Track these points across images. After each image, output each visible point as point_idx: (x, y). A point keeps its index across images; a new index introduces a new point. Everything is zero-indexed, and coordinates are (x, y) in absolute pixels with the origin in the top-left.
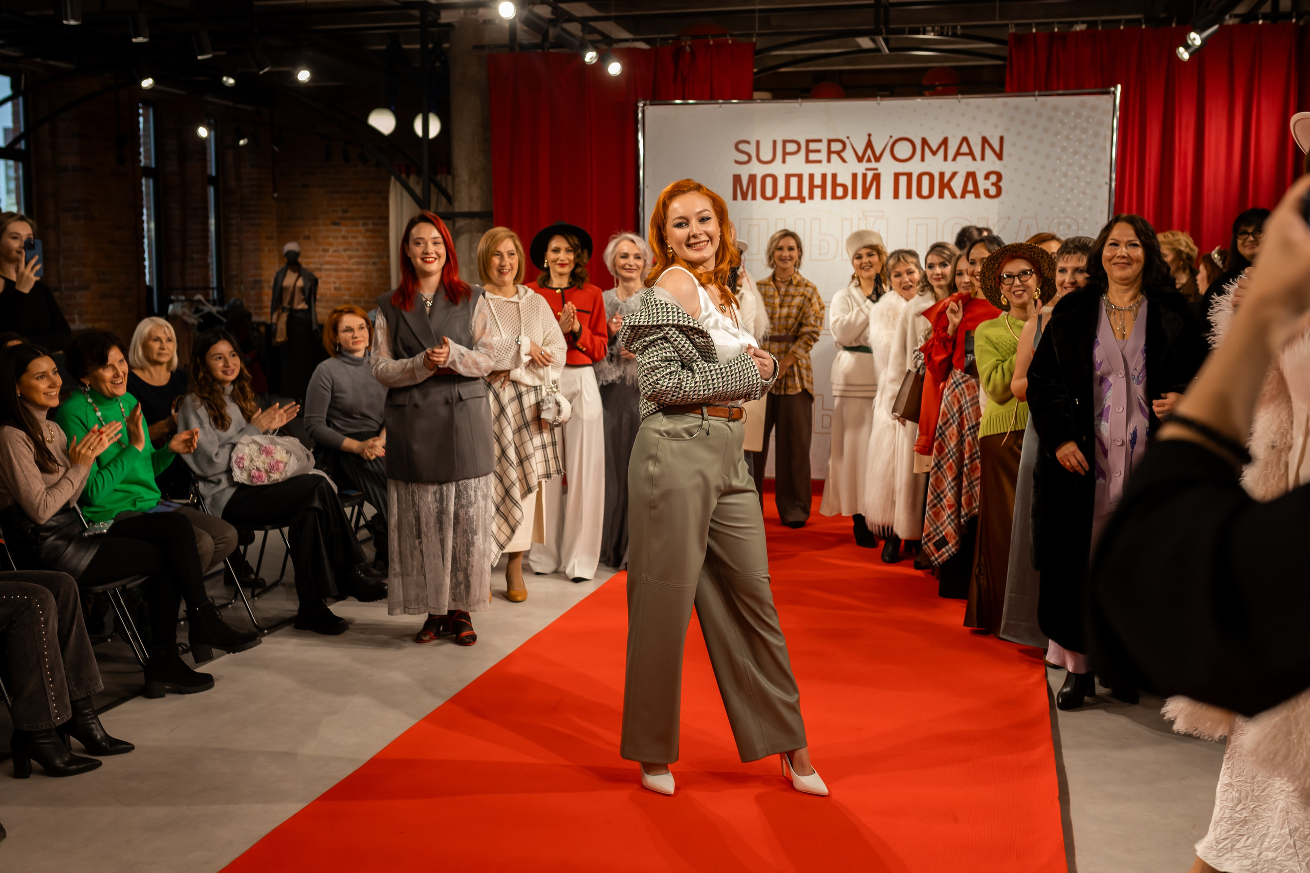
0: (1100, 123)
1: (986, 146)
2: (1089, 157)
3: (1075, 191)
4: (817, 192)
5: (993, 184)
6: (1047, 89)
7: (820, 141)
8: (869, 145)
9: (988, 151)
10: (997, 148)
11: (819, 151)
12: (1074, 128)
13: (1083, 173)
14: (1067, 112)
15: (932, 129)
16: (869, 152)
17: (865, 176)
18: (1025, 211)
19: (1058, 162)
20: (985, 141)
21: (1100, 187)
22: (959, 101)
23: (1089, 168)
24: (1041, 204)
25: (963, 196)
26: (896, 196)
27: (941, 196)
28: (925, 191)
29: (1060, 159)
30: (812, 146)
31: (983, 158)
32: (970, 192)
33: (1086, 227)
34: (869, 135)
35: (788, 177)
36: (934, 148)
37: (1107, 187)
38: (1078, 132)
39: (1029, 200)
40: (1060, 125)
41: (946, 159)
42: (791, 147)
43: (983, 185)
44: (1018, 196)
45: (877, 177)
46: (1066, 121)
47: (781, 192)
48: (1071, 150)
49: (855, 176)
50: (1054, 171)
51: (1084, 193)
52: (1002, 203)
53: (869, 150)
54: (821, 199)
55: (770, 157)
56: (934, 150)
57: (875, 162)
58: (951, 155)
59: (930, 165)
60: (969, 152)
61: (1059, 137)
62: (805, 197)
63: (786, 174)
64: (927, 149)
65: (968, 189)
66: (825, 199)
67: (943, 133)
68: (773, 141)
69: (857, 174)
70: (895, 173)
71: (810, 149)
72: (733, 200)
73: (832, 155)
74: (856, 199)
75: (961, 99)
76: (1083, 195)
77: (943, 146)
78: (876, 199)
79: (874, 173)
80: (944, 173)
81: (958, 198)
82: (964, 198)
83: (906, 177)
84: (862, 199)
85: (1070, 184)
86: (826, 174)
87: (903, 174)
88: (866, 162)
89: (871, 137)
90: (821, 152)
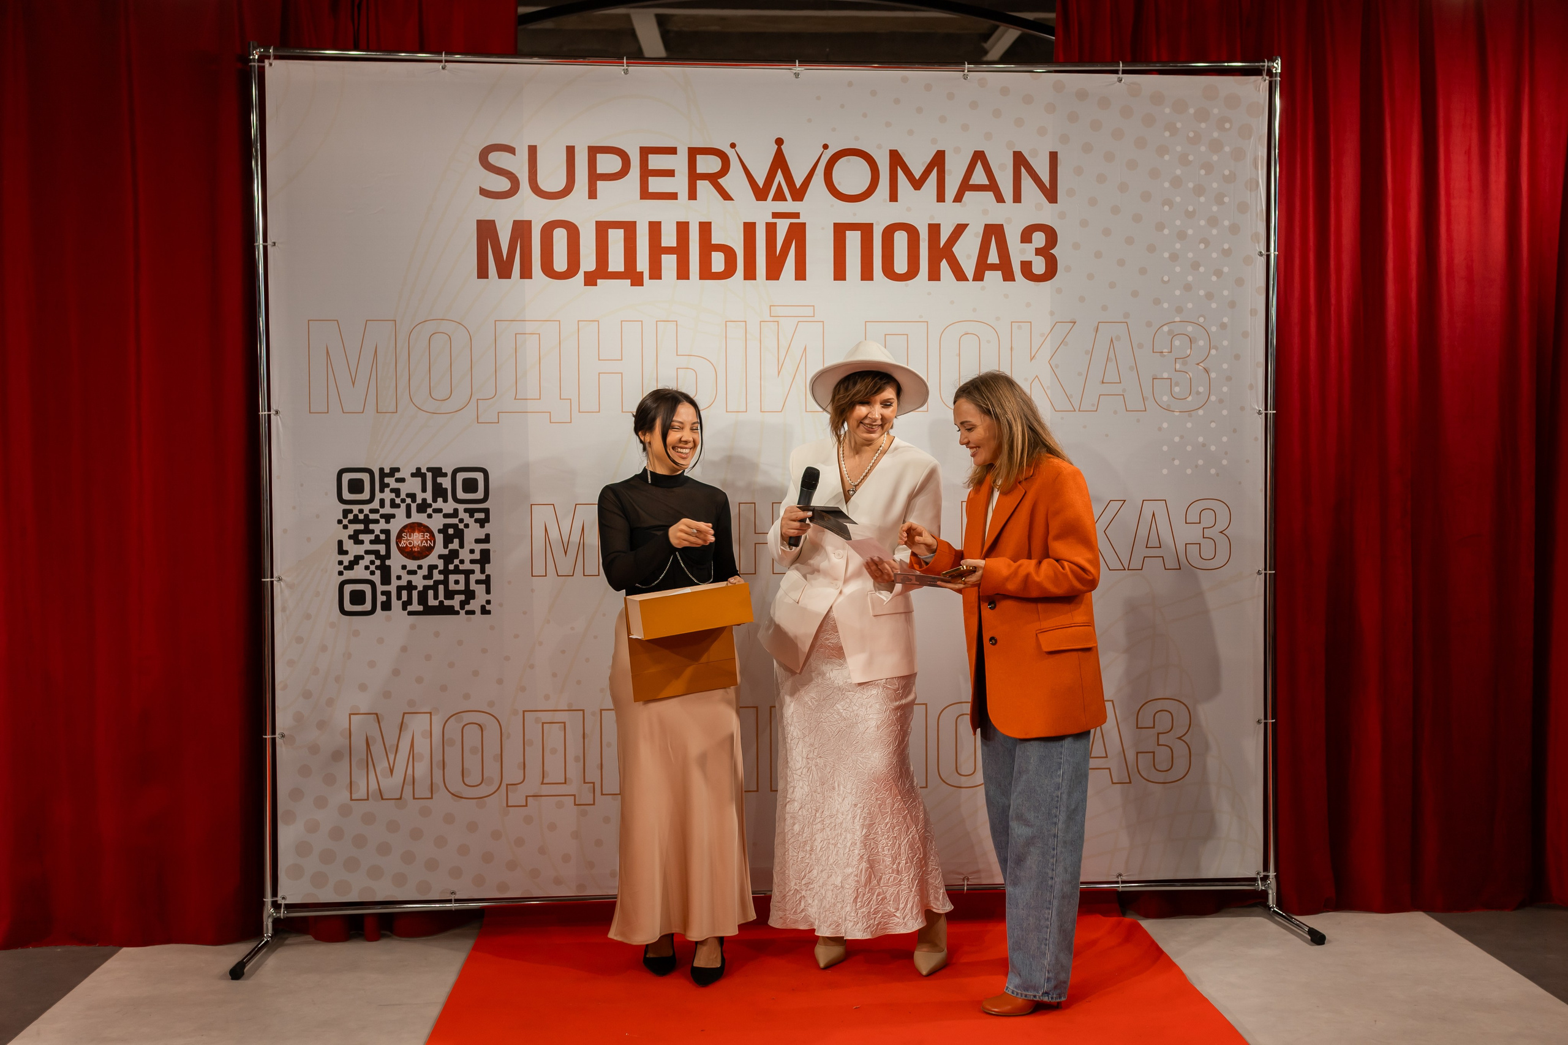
0: (1245, 132)
1: (1023, 170)
2: (1226, 200)
3: (1202, 269)
4: (669, 262)
5: (1038, 252)
6: (1134, 60)
7: (672, 151)
8: (779, 162)
9: (1027, 182)
10: (1045, 178)
11: (670, 173)
12: (1196, 140)
13: (1214, 232)
14: (1180, 106)
15: (911, 132)
16: (779, 177)
17: (771, 229)
18: (1105, 308)
19: (1166, 208)
20: (1020, 160)
21: (1248, 261)
22: (965, 77)
23: (1226, 223)
24: (1135, 294)
25: (979, 276)
26: (840, 274)
27: (934, 275)
28: (901, 265)
29: (1169, 202)
30: (656, 162)
31: (1017, 198)
32: (993, 267)
33: (1225, 343)
34: (779, 142)
35: (602, 229)
36: (918, 174)
37: (1263, 259)
38: (1203, 149)
39: (1112, 285)
40: (1167, 134)
41: (941, 198)
42: (608, 164)
43: (1019, 252)
44: (1090, 277)
45: (798, 233)
46: (1179, 125)
47: (588, 262)
48: (1191, 185)
49: (749, 229)
50: (1160, 227)
51: (1219, 273)
52: (1059, 291)
53: (779, 173)
54: (677, 279)
55: (560, 184)
56: (917, 178)
57: (794, 200)
58: (951, 190)
59: (909, 209)
60: (988, 183)
61: (1167, 157)
62: (643, 272)
63: (597, 222)
64: (900, 173)
65: (989, 262)
66: (688, 278)
67: (934, 141)
68: (568, 147)
69: (754, 224)
70: (835, 225)
71: (650, 167)
72: (479, 277)
73: (699, 182)
74: (756, 280)
75: (968, 71)
76: (1218, 278)
77: (936, 168)
78: (796, 279)
79: (791, 224)
80: (939, 225)
81: (968, 281)
82: (982, 280)
83: (859, 233)
84: (767, 280)
85: (1190, 255)
86: (687, 223)
87: (853, 227)
88: (773, 200)
89: (782, 147)
90: (674, 176)
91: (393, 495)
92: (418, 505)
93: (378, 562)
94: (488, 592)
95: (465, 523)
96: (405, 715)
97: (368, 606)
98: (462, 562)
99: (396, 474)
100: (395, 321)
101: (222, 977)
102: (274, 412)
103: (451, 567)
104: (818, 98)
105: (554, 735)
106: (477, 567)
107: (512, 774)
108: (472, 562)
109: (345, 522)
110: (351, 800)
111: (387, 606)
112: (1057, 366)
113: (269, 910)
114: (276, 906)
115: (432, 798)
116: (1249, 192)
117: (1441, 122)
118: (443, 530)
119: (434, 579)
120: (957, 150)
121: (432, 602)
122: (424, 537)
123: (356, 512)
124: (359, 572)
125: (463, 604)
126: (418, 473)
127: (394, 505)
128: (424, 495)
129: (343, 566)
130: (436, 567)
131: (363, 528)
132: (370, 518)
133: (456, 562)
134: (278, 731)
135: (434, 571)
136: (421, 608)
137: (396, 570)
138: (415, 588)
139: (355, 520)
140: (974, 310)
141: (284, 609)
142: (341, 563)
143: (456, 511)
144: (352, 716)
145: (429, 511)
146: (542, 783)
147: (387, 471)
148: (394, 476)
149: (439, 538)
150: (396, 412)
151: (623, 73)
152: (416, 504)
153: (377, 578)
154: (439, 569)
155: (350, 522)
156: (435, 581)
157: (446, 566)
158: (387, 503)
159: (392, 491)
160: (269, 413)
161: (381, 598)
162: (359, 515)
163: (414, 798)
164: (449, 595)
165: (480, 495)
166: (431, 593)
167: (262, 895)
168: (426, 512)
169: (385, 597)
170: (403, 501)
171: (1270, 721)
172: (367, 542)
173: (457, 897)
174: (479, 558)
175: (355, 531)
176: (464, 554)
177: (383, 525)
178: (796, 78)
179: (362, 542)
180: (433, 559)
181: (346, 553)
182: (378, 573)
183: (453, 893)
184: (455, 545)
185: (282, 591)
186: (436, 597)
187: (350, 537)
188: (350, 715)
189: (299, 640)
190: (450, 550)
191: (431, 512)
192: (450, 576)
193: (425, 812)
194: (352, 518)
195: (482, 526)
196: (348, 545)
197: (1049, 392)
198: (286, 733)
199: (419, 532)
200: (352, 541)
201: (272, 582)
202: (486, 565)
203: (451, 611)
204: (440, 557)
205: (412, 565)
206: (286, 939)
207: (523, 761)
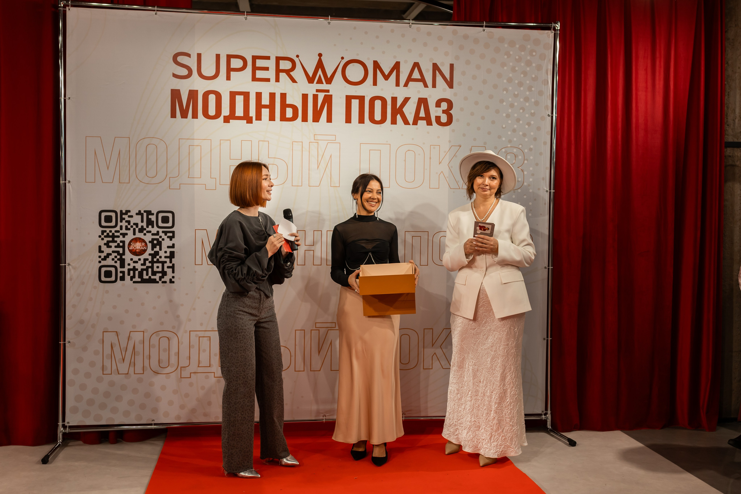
0: (543, 57)
1: (437, 72)
2: (533, 89)
3: (521, 122)
4: (265, 112)
5: (444, 112)
6: (491, 21)
7: (268, 58)
8: (320, 65)
9: (439, 78)
10: (448, 76)
11: (267, 69)
12: (519, 60)
13: (527, 104)
14: (512, 44)
15: (384, 52)
16: (320, 72)
17: (315, 97)
18: (475, 140)
19: (505, 92)
20: (436, 67)
21: (543, 118)
22: (410, 27)
23: (533, 100)
24: (489, 133)
25: (415, 123)
26: (348, 120)
27: (394, 122)
28: (378, 117)
29: (506, 90)
30: (260, 63)
31: (434, 86)
32: (422, 119)
33: (531, 158)
34: (320, 55)
35: (233, 95)
36: (387, 73)
37: (550, 118)
39: (479, 129)
40: (506, 57)
41: (398, 84)
42: (236, 63)
43: (435, 111)
44: (468, 124)
45: (328, 99)
46: (511, 53)
47: (226, 111)
48: (516, 82)
49: (305, 97)
50: (502, 101)
51: (529, 124)
52: (453, 131)
53: (320, 71)
54: (269, 120)
55: (212, 73)
56: (386, 74)
57: (327, 83)
58: (403, 81)
59: (382, 90)
60: (420, 78)
61: (505, 68)
62: (252, 117)
63: (230, 92)
64: (378, 73)
65: (420, 116)
66: (274, 120)
67: (395, 57)
68: (216, 55)
69: (307, 95)
70: (347, 96)
71: (257, 66)
72: (171, 117)
73: (280, 73)
74: (307, 122)
75: (412, 24)
76: (529, 126)
77: (395, 71)
78: (327, 122)
79: (325, 95)
80: (396, 98)
81: (410, 125)
82: (417, 125)
83: (357, 101)
84: (313, 121)
85: (516, 115)
86: (275, 93)
87: (355, 97)
88: (316, 83)
89: (321, 57)
90: (268, 70)
91: (127, 224)
92: (139, 229)
93: (119, 257)
94: (173, 272)
95: (162, 238)
96: (131, 332)
97: (113, 278)
98: (161, 257)
99: (128, 213)
100: (129, 138)
101: (38, 463)
102: (68, 182)
103: (155, 260)
104: (339, 34)
105: (205, 342)
106: (168, 260)
107: (184, 362)
108: (166, 257)
109: (103, 236)
110: (103, 374)
111: (123, 279)
112: (452, 167)
113: (61, 429)
114: (64, 427)
115: (143, 373)
116: (544, 86)
117: (634, 55)
118: (152, 242)
119: (147, 265)
120: (406, 62)
121: (145, 277)
122: (142, 245)
123: (108, 232)
124: (109, 261)
125: (160, 278)
126: (139, 213)
127: (127, 229)
128: (142, 224)
129: (101, 259)
130: (147, 259)
131: (111, 240)
132: (115, 235)
133: (158, 257)
134: (67, 340)
135: (147, 261)
136: (140, 280)
137: (127, 261)
138: (137, 270)
139: (108, 236)
140: (413, 139)
141: (71, 279)
142: (100, 257)
143: (158, 232)
144: (104, 333)
145: (145, 232)
146: (198, 367)
147: (124, 212)
148: (127, 214)
149: (150, 245)
150: (129, 183)
151: (244, 19)
152: (138, 228)
153: (118, 265)
154: (149, 260)
155: (105, 237)
156: (147, 267)
157: (152, 259)
158: (124, 228)
159: (126, 221)
160: (65, 182)
161: (120, 275)
162: (110, 233)
163: (135, 374)
164: (154, 273)
165: (170, 224)
166: (145, 272)
167: (57, 421)
168: (143, 232)
169: (122, 274)
170: (132, 227)
171: (549, 339)
172: (113, 247)
173: (155, 422)
174: (169, 255)
175: (107, 241)
176: (161, 253)
177: (121, 238)
178: (329, 24)
179: (111, 247)
180: (146, 255)
181: (103, 252)
182: (118, 262)
183: (153, 420)
184: (157, 249)
185: (70, 270)
186: (147, 274)
187: (105, 244)
188: (103, 332)
189: (78, 295)
190: (155, 252)
191: (146, 233)
192: (154, 264)
193: (140, 381)
194: (106, 235)
195: (171, 240)
196: (104, 248)
197: (447, 179)
198: (71, 341)
199: (140, 242)
200: (106, 246)
201: (65, 266)
202: (173, 259)
203: (154, 281)
204: (150, 254)
205: (136, 258)
206: (69, 443)
207: (189, 355)
